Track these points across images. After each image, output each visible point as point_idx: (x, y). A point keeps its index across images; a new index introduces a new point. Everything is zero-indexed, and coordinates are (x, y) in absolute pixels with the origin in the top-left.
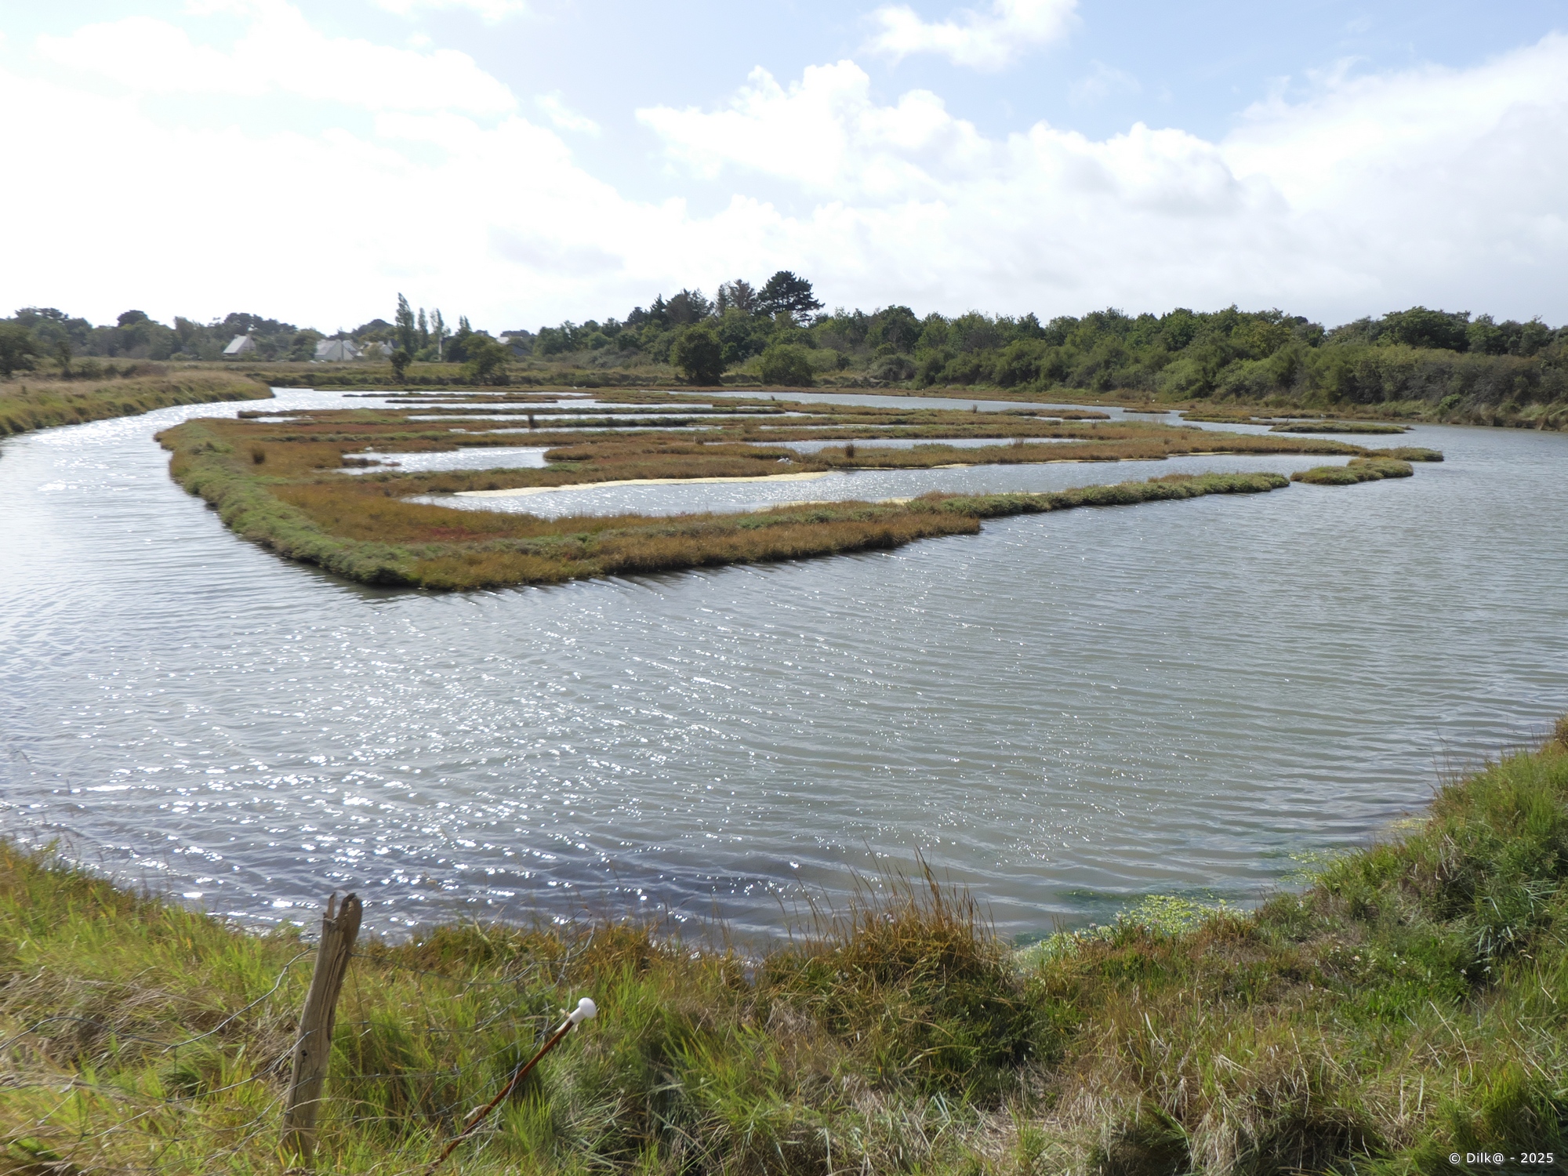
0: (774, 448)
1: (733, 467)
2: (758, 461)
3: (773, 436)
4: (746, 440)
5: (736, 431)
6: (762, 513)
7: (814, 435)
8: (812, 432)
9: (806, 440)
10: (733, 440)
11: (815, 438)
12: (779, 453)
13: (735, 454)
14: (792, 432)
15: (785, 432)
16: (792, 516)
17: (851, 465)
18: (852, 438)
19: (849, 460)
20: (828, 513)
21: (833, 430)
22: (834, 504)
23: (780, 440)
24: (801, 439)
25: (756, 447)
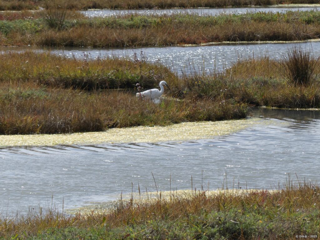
0: (119, 63)
1: (21, 109)
2: (81, 96)
3: (114, 35)
4: (50, 44)
5: (28, 23)
6: (91, 220)
7: (214, 30)
8: (210, 23)
9: (195, 43)
10: (22, 44)
11: (217, 40)
12: (130, 75)
13: (26, 79)
14: (161, 24)
15: (145, 25)
16: (163, 225)
17: (304, 103)
18: (306, 38)
19: (298, 91)
20: (249, 218)
21: (260, 19)
22: (264, 195)
23: (133, 43)
24: (183, 42)
25: (74, 61)
